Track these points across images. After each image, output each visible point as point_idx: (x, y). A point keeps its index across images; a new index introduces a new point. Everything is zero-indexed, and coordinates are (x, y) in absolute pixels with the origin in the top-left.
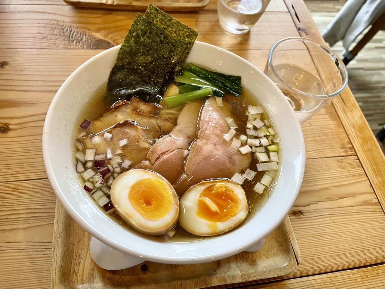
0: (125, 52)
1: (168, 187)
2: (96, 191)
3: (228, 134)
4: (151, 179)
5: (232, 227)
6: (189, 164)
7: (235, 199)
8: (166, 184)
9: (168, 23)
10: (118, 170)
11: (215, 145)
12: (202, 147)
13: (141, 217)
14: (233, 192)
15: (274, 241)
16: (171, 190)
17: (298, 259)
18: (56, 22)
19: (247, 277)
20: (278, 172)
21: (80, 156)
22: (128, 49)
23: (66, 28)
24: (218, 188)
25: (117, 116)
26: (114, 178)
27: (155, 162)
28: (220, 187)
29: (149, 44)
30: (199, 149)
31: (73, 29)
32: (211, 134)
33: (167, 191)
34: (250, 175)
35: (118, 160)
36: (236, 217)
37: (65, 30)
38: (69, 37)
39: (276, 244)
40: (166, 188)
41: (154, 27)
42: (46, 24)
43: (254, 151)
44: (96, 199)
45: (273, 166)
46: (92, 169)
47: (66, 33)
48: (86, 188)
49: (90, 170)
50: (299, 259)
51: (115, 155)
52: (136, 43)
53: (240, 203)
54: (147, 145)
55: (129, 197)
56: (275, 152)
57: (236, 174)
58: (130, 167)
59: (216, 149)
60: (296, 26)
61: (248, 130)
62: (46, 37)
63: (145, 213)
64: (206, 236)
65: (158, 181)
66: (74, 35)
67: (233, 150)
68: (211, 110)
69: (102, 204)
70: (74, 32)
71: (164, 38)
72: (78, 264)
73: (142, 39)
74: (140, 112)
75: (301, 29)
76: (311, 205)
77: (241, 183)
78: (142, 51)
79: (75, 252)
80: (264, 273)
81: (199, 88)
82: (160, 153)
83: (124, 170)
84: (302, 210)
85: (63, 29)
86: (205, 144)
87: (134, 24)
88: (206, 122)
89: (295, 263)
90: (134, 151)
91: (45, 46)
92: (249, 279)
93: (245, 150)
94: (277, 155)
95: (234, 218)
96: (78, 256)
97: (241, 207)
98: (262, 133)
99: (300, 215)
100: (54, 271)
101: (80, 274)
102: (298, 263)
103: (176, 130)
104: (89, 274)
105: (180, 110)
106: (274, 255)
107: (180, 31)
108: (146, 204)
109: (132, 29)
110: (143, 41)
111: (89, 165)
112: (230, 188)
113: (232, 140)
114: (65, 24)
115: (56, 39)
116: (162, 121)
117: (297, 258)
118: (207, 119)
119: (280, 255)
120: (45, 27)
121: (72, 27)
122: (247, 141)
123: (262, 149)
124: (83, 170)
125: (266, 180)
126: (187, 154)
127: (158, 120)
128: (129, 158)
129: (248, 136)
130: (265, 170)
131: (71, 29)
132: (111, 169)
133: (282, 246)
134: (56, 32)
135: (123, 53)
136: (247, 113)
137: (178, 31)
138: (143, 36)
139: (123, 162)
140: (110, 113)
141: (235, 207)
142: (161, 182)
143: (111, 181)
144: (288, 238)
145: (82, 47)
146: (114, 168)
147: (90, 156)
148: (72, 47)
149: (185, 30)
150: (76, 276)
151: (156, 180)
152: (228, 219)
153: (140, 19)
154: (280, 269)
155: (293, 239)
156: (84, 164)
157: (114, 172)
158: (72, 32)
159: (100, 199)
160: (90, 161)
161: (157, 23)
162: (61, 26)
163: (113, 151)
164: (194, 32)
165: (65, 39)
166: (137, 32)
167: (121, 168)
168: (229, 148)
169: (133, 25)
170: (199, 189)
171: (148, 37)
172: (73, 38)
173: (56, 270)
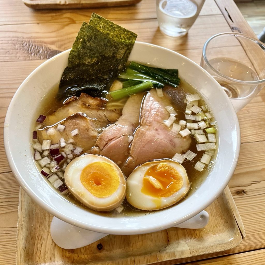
0: (75, 56)
1: (115, 168)
2: (51, 175)
3: (169, 120)
4: (100, 162)
5: (175, 202)
6: (133, 148)
7: (177, 176)
8: (113, 166)
9: (110, 28)
10: (71, 156)
11: (157, 130)
12: (146, 133)
13: (92, 195)
14: (175, 170)
15: (219, 219)
16: (118, 171)
17: (243, 234)
18: (16, 39)
19: (195, 252)
20: (216, 151)
21: (38, 147)
22: (76, 54)
23: (26, 43)
24: (161, 168)
25: (68, 110)
26: (68, 164)
27: (103, 148)
28: (163, 167)
29: (95, 48)
30: (143, 134)
31: (31, 44)
32: (152, 121)
33: (115, 172)
34: (191, 156)
35: (71, 147)
36: (178, 193)
37: (24, 45)
38: (28, 50)
39: (222, 221)
40: (112, 170)
41: (98, 33)
42: (8, 40)
43: (193, 133)
44: (51, 181)
45: (211, 146)
46: (48, 156)
47: (25, 47)
48: (43, 173)
49: (46, 158)
50: (244, 234)
51: (67, 144)
52: (83, 47)
53: (182, 180)
54: (95, 134)
55: (81, 179)
56: (213, 134)
57: (177, 154)
58: (82, 153)
59: (158, 134)
60: (230, 26)
61: (187, 115)
62: (8, 52)
63: (95, 192)
64: (152, 210)
65: (106, 163)
66: (32, 48)
67: (174, 134)
68: (151, 101)
69: (57, 186)
70: (32, 46)
71: (108, 42)
72: (40, 246)
73: (88, 44)
74: (89, 106)
75: (234, 28)
76: (253, 185)
77: (181, 162)
78: (88, 54)
79: (37, 235)
80: (211, 248)
81: (141, 82)
82: (108, 139)
83: (76, 156)
84: (245, 190)
85: (23, 44)
86: (148, 130)
87: (81, 31)
88: (147, 110)
89: (241, 238)
90: (85, 139)
91: (7, 59)
92: (197, 254)
93: (185, 133)
94: (215, 136)
95: (177, 194)
96: (40, 238)
97: (183, 183)
98: (200, 117)
99: (244, 194)
100: (19, 252)
101: (42, 254)
102: (243, 238)
103: (122, 120)
104: (50, 254)
105: (125, 102)
106: (220, 231)
107: (121, 34)
108: (96, 184)
109: (79, 36)
110: (89, 46)
111: (46, 153)
112: (172, 167)
113: (172, 125)
114: (24, 40)
115: (17, 53)
116: (108, 112)
117: (242, 232)
118: (148, 108)
119: (226, 231)
120: (7, 43)
121: (30, 42)
122: (186, 126)
123: (201, 131)
124: (40, 158)
125: (205, 159)
126: (132, 139)
127: (105, 112)
128: (81, 146)
129: (187, 120)
130: (204, 149)
131: (29, 43)
132: (65, 155)
133: (227, 222)
134: (16, 47)
135: (72, 58)
136: (186, 101)
137: (119, 35)
138: (89, 41)
139: (75, 149)
140: (63, 109)
141: (177, 183)
142: (109, 165)
143: (64, 166)
144: (232, 215)
145: (39, 57)
146: (67, 155)
147: (46, 146)
148: (31, 58)
149: (126, 33)
150: (39, 256)
151: (104, 163)
152: (171, 194)
153: (86, 27)
154: (226, 243)
155: (237, 216)
156: (41, 153)
157: (67, 158)
158: (31, 46)
159: (55, 182)
160: (46, 150)
161: (100, 29)
162: (21, 41)
163: (66, 140)
164: (134, 34)
165: (25, 52)
166: (84, 38)
167: (73, 154)
168: (170, 132)
169: (80, 33)
170: (144, 169)
171: (93, 42)
172: (32, 51)
173: (21, 251)
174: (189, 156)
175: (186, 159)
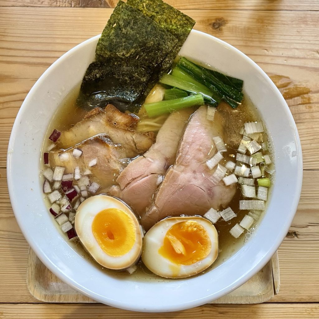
0: (104, 47)
1: (133, 222)
2: (61, 215)
3: (212, 159)
4: (116, 209)
5: (195, 273)
6: (160, 196)
7: (205, 241)
8: (131, 218)
9: (157, 10)
10: (84, 193)
11: (194, 172)
12: (179, 176)
13: (102, 250)
14: (204, 232)
16: (135, 226)
17: (276, 290)
20: (263, 213)
21: (48, 174)
22: (107, 44)
24: (188, 227)
25: (89, 126)
26: (81, 203)
27: (124, 188)
28: (191, 226)
30: (175, 178)
32: (191, 159)
33: (132, 226)
34: (229, 215)
35: (86, 181)
36: (202, 262)
40: (130, 223)
43: (240, 182)
44: (60, 223)
45: (258, 205)
46: (59, 190)
48: (51, 211)
49: (56, 192)
50: (278, 290)
51: (82, 176)
52: (117, 35)
53: (210, 246)
54: (117, 167)
55: (92, 228)
56: (265, 188)
57: (212, 209)
58: (98, 192)
59: (195, 178)
61: (239, 154)
63: (106, 248)
64: (167, 278)
65: (124, 213)
67: (215, 180)
69: (65, 230)
71: (152, 29)
73: (124, 31)
74: (115, 124)
77: (215, 221)
78: (124, 44)
81: (189, 94)
82: (131, 179)
83: (91, 194)
84: (298, 232)
86: (183, 171)
87: (115, 13)
88: (188, 143)
89: (272, 293)
90: (104, 172)
93: (230, 180)
94: (267, 192)
95: (200, 263)
97: (210, 251)
98: (255, 160)
99: (294, 237)
100: (30, 268)
102: (275, 294)
103: (154, 150)
105: (162, 122)
107: (173, 18)
108: (109, 237)
109: (112, 19)
110: (125, 33)
111: (57, 185)
112: (203, 227)
113: (216, 167)
116: (138, 136)
118: (190, 140)
119: (259, 280)
122: (234, 170)
123: (251, 181)
124: (50, 191)
125: (247, 221)
126: (161, 182)
127: (134, 135)
128: (98, 181)
129: (237, 162)
130: (248, 209)
132: (78, 190)
135: (101, 49)
136: (243, 132)
137: (170, 19)
138: (125, 27)
139: (91, 185)
140: (83, 123)
141: (203, 250)
142: (127, 216)
143: (76, 206)
145: (69, 4)
146: (81, 191)
147: (58, 175)
149: (179, 17)
151: (122, 211)
152: (193, 263)
153: (122, 8)
154: (254, 297)
155: (276, 268)
156: (52, 183)
157: (81, 196)
159: (64, 225)
160: (58, 181)
161: (143, 9)
163: (82, 171)
164: (190, 20)
166: (118, 23)
167: (88, 191)
168: (211, 177)
169: (114, 15)
170: (168, 225)
171: (132, 28)
173: (32, 267)
174: (227, 215)
175: (222, 218)
